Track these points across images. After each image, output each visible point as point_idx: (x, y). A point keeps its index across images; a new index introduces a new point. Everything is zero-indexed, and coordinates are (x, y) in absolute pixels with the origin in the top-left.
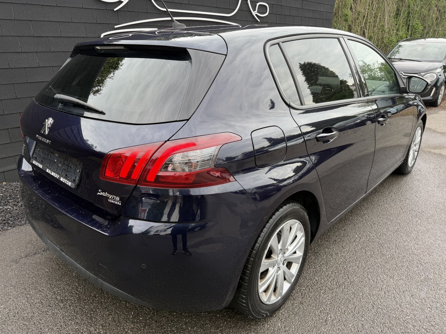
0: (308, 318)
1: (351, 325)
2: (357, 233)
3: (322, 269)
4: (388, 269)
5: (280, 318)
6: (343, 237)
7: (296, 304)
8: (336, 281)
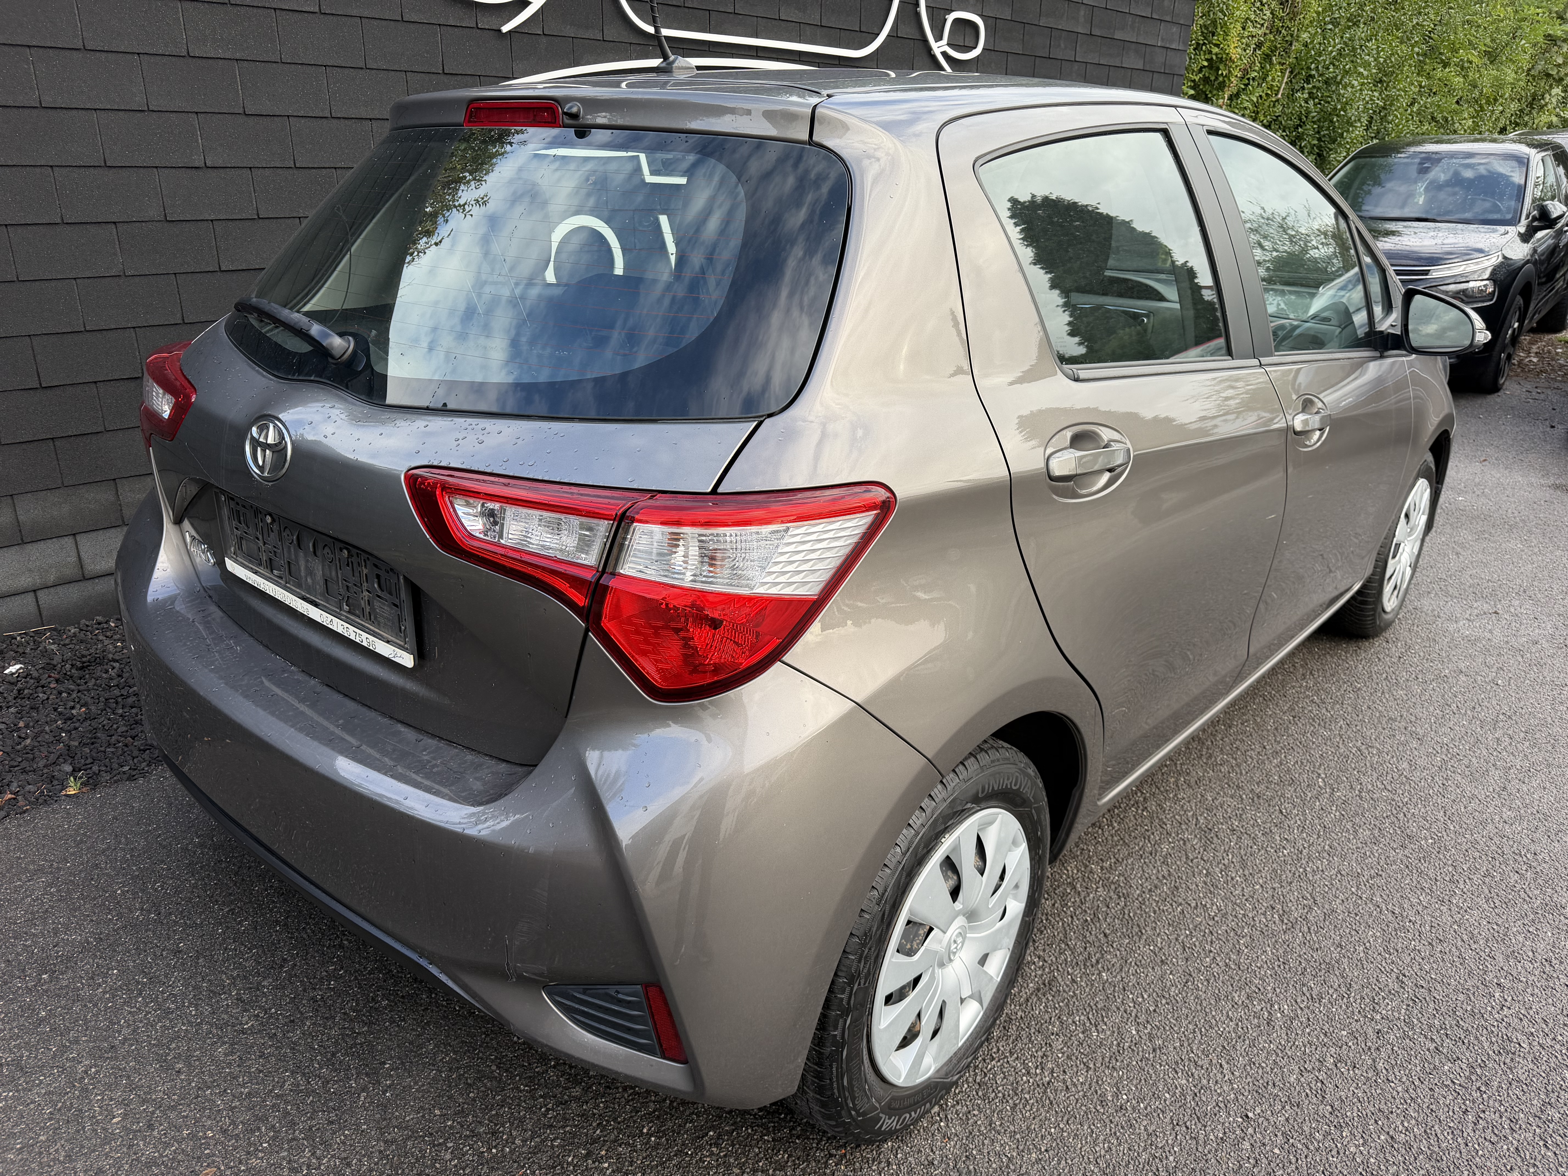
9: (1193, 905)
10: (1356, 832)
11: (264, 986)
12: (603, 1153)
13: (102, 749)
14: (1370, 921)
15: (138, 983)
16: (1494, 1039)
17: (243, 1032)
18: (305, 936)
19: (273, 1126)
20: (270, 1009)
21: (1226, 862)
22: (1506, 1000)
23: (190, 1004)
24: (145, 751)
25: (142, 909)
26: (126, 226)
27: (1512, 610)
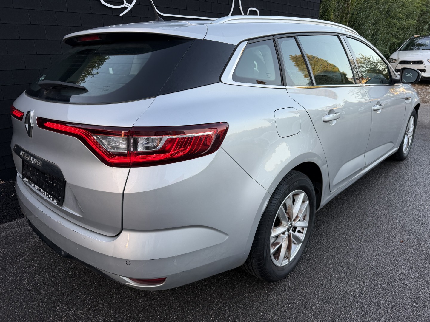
0: (314, 278)
1: (353, 283)
2: (352, 210)
3: (324, 240)
4: (383, 238)
5: (289, 279)
6: (339, 213)
7: (302, 268)
8: (337, 249)
26: (14, 71)
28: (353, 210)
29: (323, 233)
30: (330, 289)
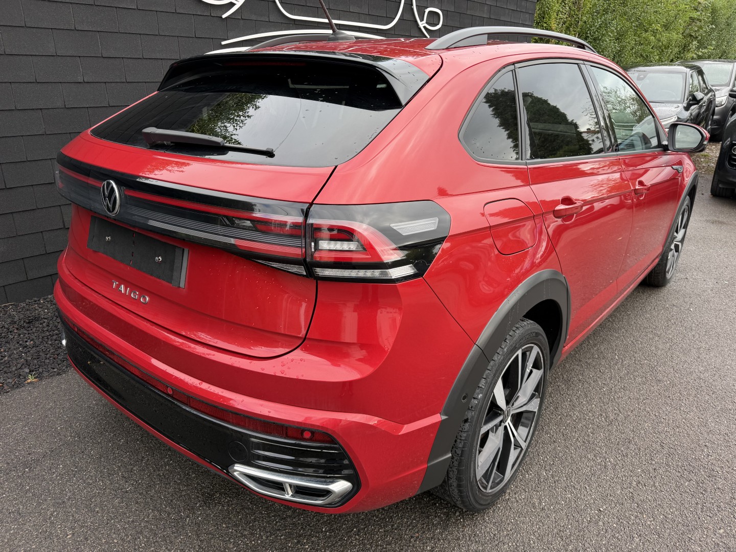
0: (580, 464)
3: (582, 402)
6: (598, 359)
9: (565, 415)
10: (635, 379)
11: (134, 470)
12: (305, 541)
13: (43, 361)
14: (645, 419)
15: (73, 471)
16: (706, 470)
17: (127, 492)
18: (152, 446)
19: (146, 536)
20: (138, 481)
21: (578, 395)
22: (710, 453)
23: (100, 480)
24: (64, 361)
25: (71, 436)
26: (46, 111)
27: (694, 277)
28: (617, 354)
29: (580, 392)
30: (606, 481)
